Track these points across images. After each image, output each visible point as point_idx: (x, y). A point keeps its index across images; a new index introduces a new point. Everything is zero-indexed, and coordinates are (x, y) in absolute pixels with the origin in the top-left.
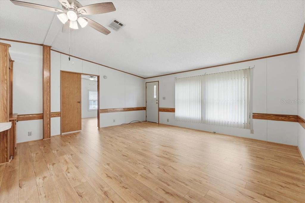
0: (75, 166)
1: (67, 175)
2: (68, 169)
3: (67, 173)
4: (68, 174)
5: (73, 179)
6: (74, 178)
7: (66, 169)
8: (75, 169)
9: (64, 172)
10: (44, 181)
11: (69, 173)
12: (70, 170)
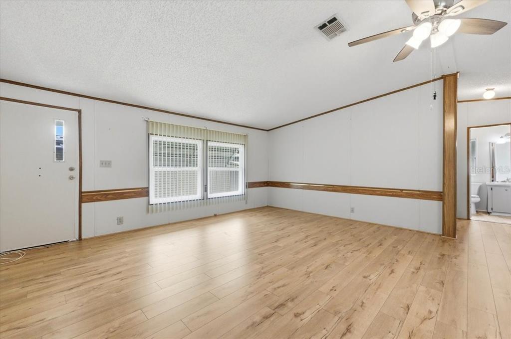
0: (407, 313)
1: (437, 312)
2: (425, 319)
3: (433, 315)
4: (434, 310)
5: (433, 299)
6: (431, 299)
7: (427, 322)
8: (414, 308)
9: (438, 319)
10: (485, 334)
11: (430, 312)
12: (424, 313)
